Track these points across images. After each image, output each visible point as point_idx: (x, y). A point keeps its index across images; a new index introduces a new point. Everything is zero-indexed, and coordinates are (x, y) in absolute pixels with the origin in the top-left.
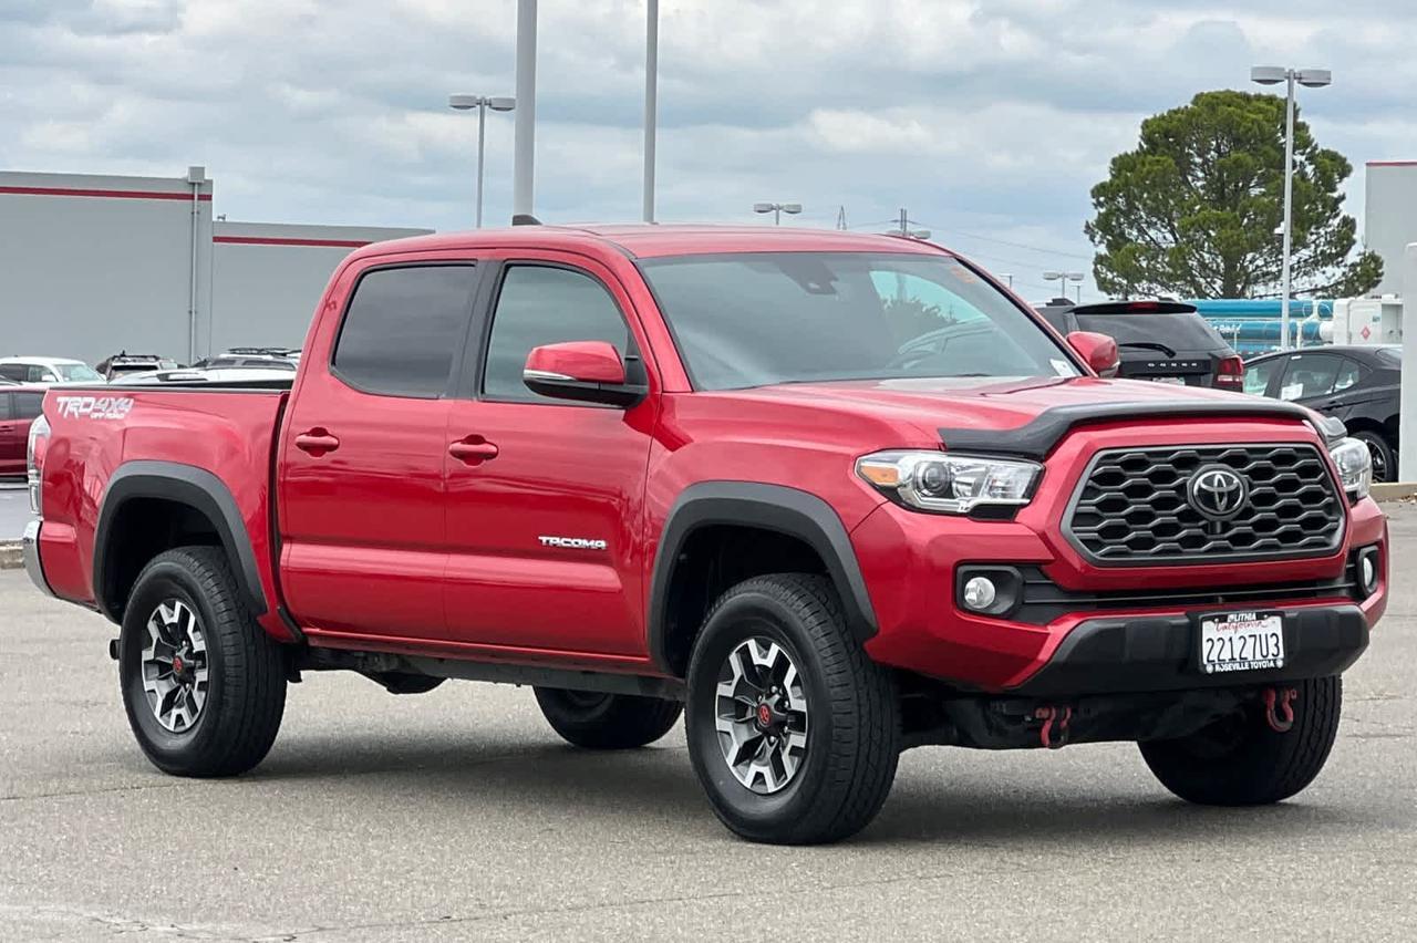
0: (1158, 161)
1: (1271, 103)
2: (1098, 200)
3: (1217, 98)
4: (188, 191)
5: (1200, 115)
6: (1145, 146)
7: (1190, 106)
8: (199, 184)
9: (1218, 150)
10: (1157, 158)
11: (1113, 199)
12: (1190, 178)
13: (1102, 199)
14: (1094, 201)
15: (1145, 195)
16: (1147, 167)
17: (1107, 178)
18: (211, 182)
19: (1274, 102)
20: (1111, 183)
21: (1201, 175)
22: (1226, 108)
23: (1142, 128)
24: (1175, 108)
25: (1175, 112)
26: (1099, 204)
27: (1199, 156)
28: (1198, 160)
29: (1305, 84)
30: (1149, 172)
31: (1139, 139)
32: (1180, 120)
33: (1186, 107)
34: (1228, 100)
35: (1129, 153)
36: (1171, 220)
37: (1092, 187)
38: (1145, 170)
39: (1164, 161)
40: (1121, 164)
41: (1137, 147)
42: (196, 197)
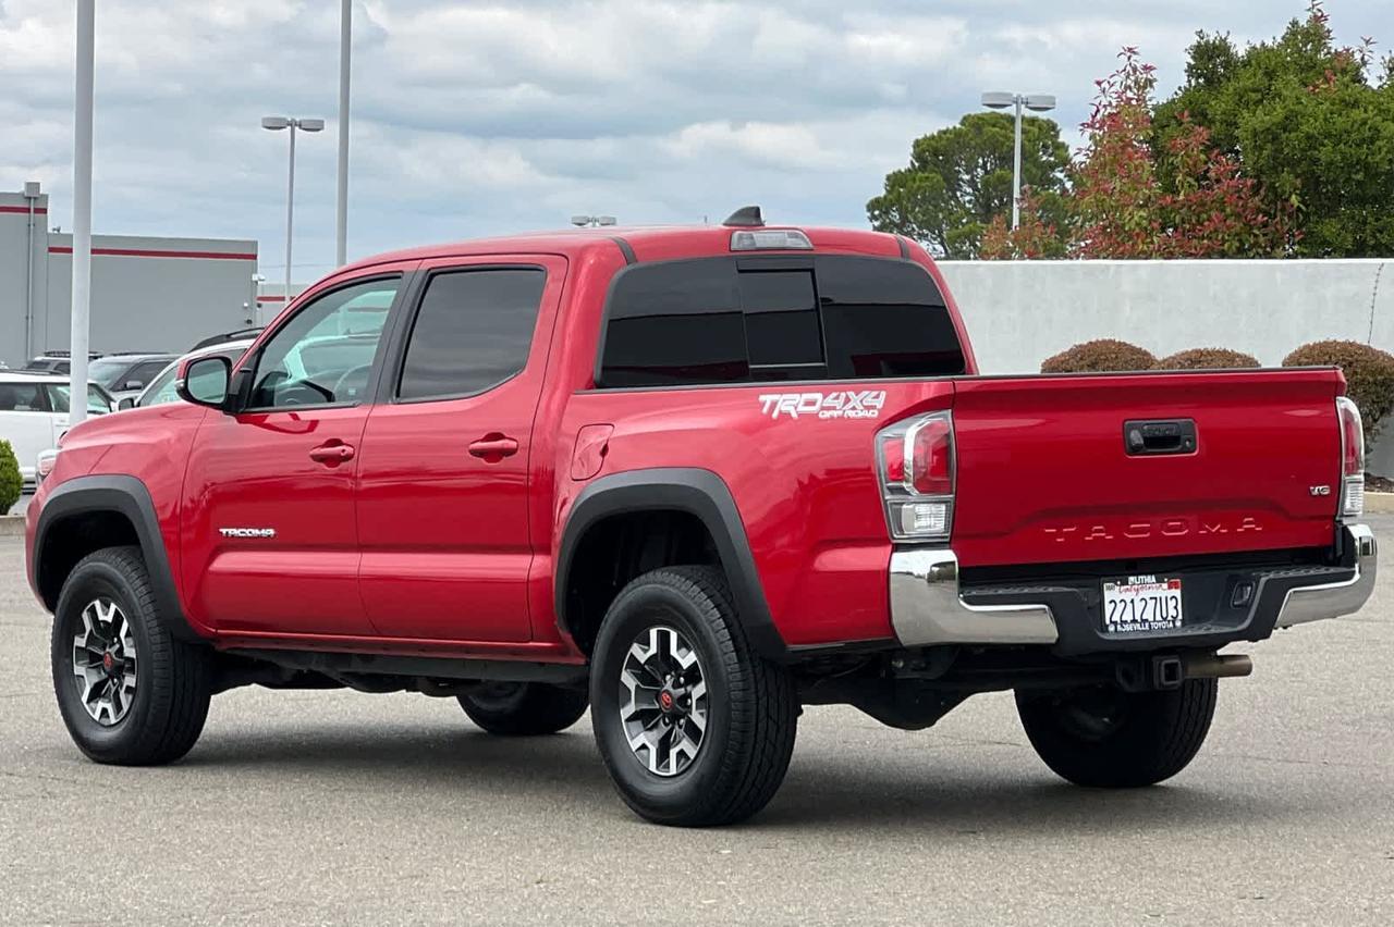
0: (927, 178)
1: (1033, 125)
2: (872, 214)
3: (983, 119)
4: (22, 204)
5: (967, 134)
6: (917, 164)
7: (958, 126)
8: (35, 198)
9: (984, 167)
10: (926, 174)
11: (887, 213)
12: (959, 194)
13: (877, 213)
14: (869, 214)
15: (917, 209)
16: (918, 183)
17: (882, 193)
18: (46, 197)
19: (1036, 123)
20: (885, 197)
21: (969, 190)
22: (990, 128)
23: (914, 147)
24: (944, 128)
25: (945, 132)
26: (874, 218)
27: (967, 173)
28: (966, 177)
29: (1031, 108)
30: (919, 188)
31: (911, 158)
32: (948, 139)
33: (955, 128)
34: (993, 121)
35: (903, 170)
36: (941, 232)
37: (867, 202)
38: (915, 186)
39: (933, 178)
40: (895, 180)
41: (909, 166)
42: (32, 210)
